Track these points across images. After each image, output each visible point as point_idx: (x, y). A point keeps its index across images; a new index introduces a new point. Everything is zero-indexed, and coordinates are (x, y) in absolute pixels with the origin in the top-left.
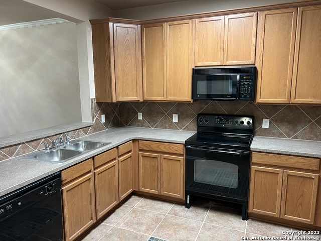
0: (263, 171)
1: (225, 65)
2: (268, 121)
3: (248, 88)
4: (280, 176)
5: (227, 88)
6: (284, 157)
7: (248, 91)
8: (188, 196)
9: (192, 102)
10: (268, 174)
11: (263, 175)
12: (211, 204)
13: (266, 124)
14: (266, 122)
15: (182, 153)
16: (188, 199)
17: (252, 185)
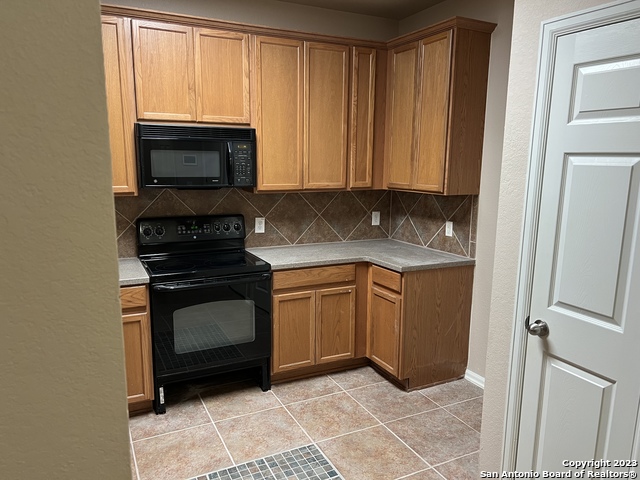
0: (290, 300)
1: (199, 122)
2: (263, 220)
3: (247, 166)
4: (313, 299)
5: (208, 165)
6: (316, 271)
7: (246, 172)
8: (161, 389)
9: (136, 194)
10: (297, 302)
11: (290, 306)
12: (195, 390)
13: (260, 227)
14: (260, 223)
15: (143, 303)
16: (162, 395)
17: (276, 326)
